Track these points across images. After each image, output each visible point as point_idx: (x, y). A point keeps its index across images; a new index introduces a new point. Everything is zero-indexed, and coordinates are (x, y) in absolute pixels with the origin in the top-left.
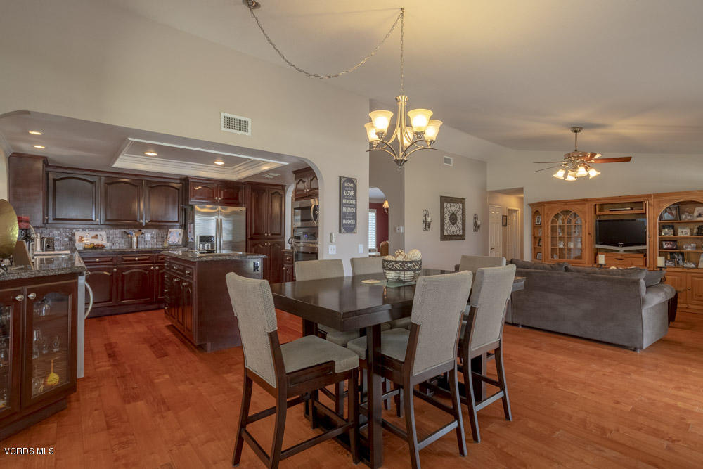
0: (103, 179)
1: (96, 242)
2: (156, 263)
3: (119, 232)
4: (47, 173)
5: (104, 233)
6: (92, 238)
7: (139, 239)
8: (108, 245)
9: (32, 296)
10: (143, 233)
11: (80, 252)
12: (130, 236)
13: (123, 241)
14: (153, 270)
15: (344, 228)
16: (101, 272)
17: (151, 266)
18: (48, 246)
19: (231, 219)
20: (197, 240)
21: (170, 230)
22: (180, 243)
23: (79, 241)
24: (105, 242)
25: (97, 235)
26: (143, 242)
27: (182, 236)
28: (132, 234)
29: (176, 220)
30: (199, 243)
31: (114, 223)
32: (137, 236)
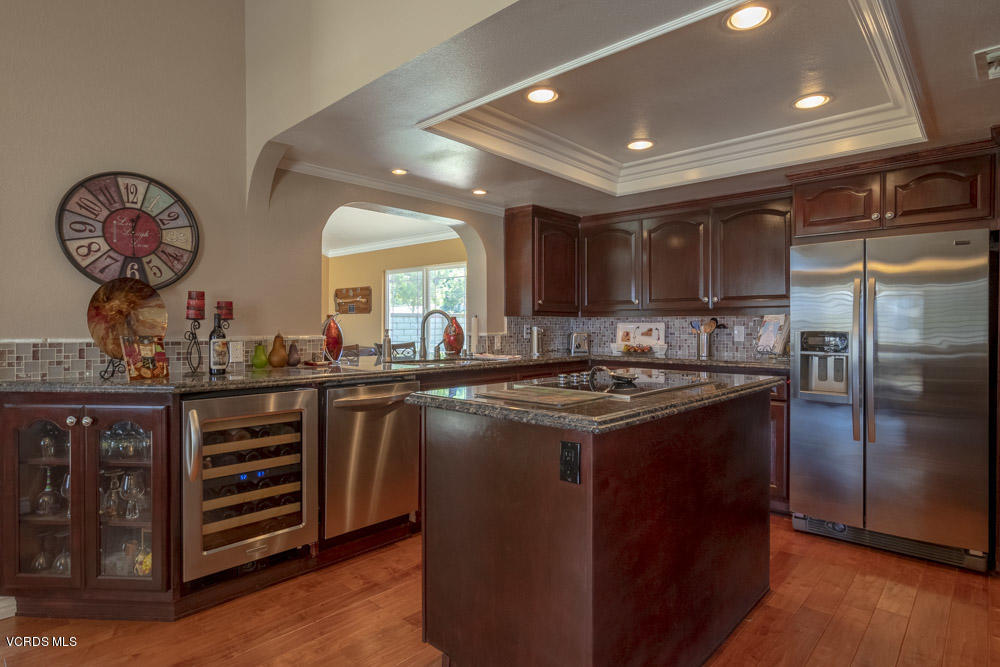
0: (645, 224)
6: (643, 334)
12: (694, 331)
18: (578, 347)
21: (766, 317)
23: (623, 339)
24: (657, 344)
27: (784, 333)
28: (697, 328)
29: (782, 291)
30: (799, 352)
31: (661, 306)
32: (708, 331)
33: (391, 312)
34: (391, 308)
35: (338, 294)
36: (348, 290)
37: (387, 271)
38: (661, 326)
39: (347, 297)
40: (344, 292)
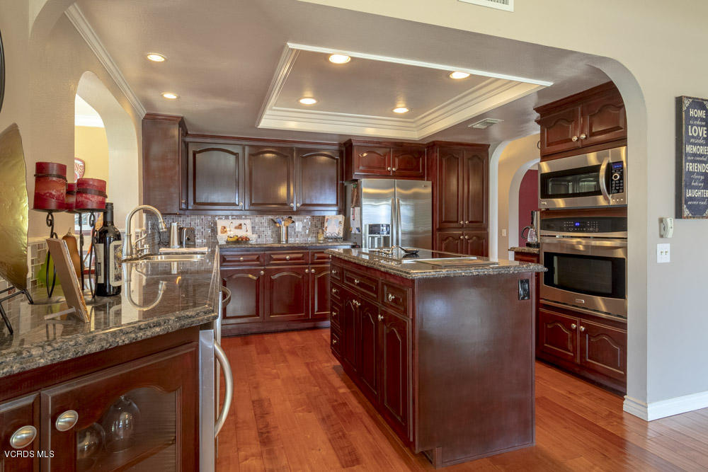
0: (247, 149)
1: (241, 233)
2: (312, 264)
3: (265, 220)
4: (187, 144)
5: (248, 222)
6: (236, 228)
7: (289, 229)
8: (254, 239)
9: (66, 420)
10: (293, 222)
11: (221, 247)
12: (278, 225)
13: (270, 233)
14: (308, 274)
15: (689, 207)
16: (245, 275)
17: (306, 268)
18: (188, 239)
19: (411, 203)
20: (365, 230)
22: (341, 235)
23: (222, 232)
24: (249, 234)
25: (241, 225)
26: (293, 233)
27: (343, 225)
28: (280, 223)
29: (335, 202)
30: (368, 235)
31: (259, 208)
32: (287, 225)
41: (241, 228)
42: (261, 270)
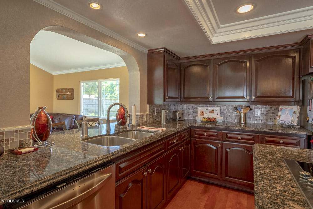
1: (212, 116)
6: (210, 112)
7: (248, 115)
8: (220, 120)
10: (251, 109)
12: (238, 112)
18: (179, 118)
21: (281, 107)
22: (295, 123)
24: (218, 117)
25: (213, 110)
26: (252, 117)
28: (241, 111)
29: (291, 94)
32: (245, 112)
33: (83, 98)
34: (83, 96)
35: (58, 91)
36: (62, 89)
37: (81, 82)
38: (218, 109)
39: (63, 92)
40: (61, 90)
41: (213, 113)
42: (219, 143)
